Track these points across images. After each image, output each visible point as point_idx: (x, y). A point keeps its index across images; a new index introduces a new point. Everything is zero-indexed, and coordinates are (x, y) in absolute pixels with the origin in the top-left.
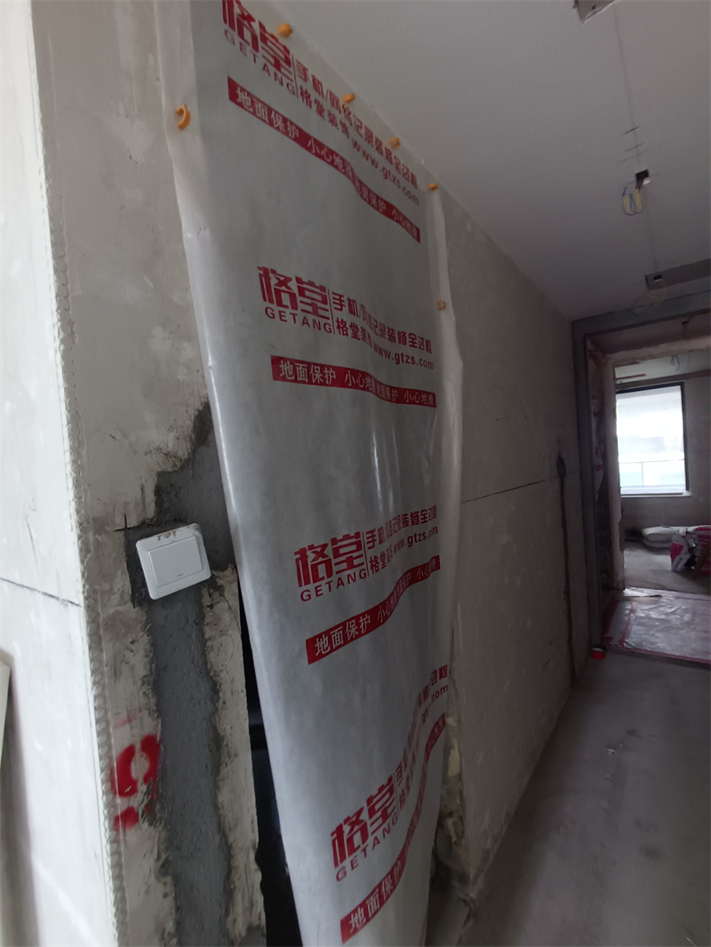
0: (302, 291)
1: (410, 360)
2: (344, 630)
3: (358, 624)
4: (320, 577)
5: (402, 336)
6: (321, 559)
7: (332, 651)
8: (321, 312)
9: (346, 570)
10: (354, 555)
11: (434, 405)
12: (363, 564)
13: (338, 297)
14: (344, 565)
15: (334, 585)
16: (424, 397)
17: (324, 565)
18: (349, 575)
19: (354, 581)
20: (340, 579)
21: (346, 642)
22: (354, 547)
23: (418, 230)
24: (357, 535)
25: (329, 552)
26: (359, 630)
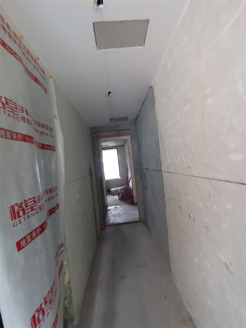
0: (7, 103)
1: (46, 134)
2: (31, 235)
3: (36, 232)
4: (21, 215)
5: (43, 125)
6: (20, 209)
7: (27, 244)
8: (15, 112)
9: (30, 212)
10: (33, 205)
11: (55, 151)
12: (36, 208)
13: (21, 108)
14: (30, 210)
15: (26, 218)
16: (51, 147)
17: (22, 211)
18: (32, 214)
19: (34, 215)
20: (28, 215)
21: (32, 239)
22: (33, 203)
23: (46, 90)
24: (34, 198)
25: (23, 205)
26: (37, 234)
